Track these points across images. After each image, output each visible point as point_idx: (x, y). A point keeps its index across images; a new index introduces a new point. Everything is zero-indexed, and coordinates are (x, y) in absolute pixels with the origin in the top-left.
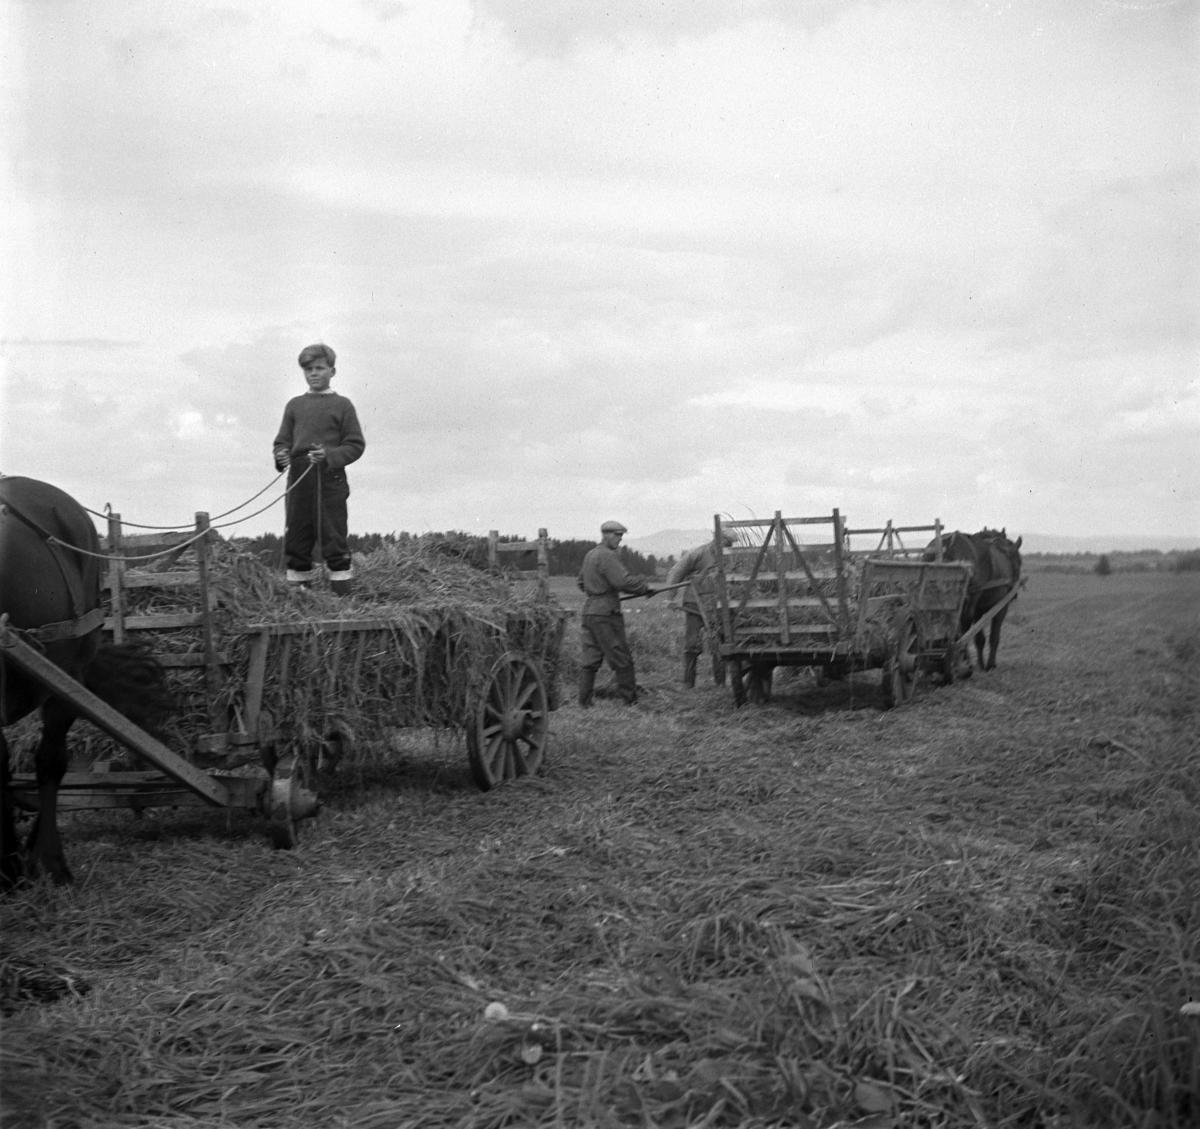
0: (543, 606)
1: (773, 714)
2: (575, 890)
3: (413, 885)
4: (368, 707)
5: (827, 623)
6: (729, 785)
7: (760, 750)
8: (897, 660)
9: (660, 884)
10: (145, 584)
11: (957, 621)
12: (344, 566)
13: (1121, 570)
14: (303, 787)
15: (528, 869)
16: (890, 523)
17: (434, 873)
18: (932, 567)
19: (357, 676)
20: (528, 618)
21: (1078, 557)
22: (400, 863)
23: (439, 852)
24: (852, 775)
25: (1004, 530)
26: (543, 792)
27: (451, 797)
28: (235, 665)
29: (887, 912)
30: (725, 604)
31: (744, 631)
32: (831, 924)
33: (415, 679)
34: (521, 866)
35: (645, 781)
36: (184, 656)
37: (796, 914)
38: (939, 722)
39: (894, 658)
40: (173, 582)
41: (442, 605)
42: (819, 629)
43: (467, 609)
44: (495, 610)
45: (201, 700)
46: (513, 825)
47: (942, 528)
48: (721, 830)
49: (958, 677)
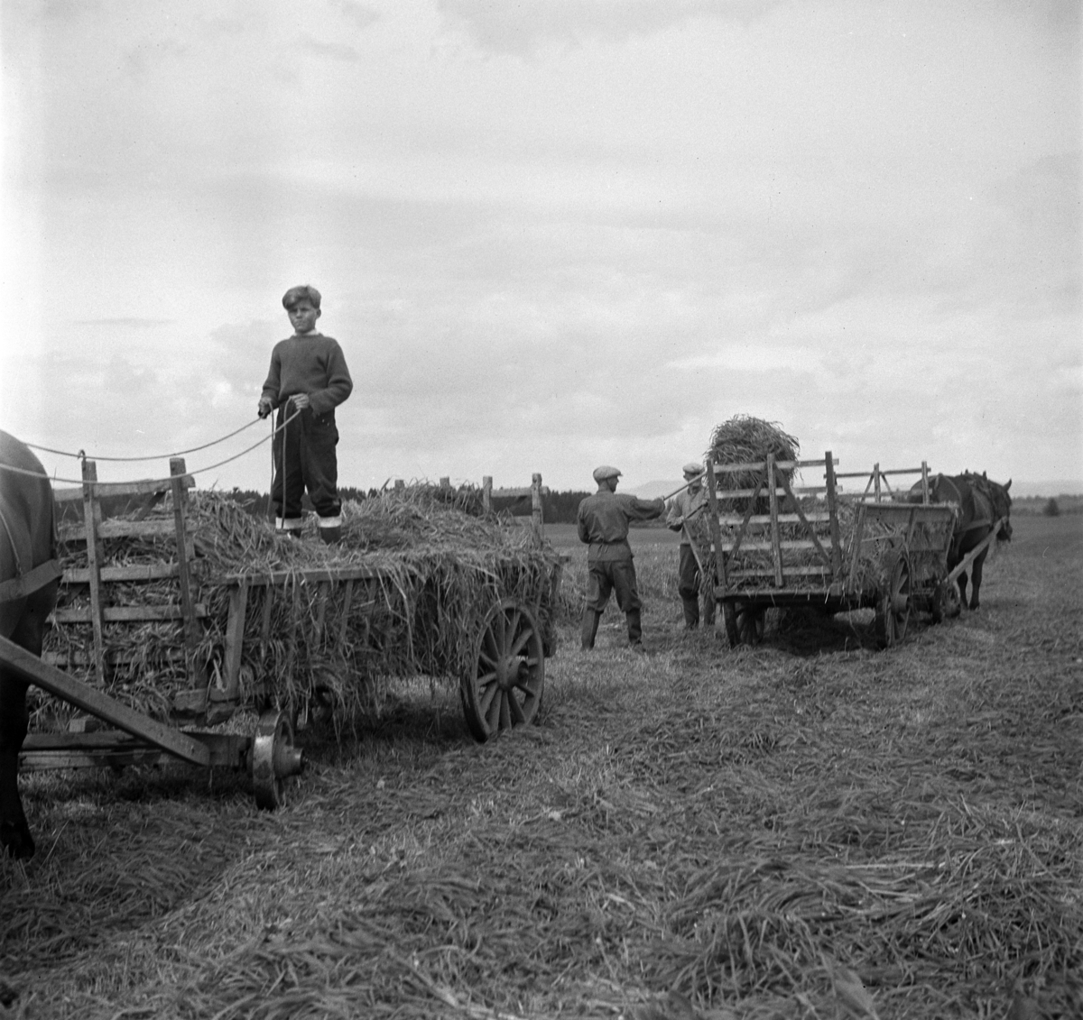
0: (538, 552)
1: (767, 656)
2: (571, 865)
3: (395, 858)
4: (356, 658)
5: (821, 564)
6: (731, 734)
7: (760, 696)
8: (889, 600)
9: (665, 857)
10: (121, 533)
11: (944, 562)
12: (334, 512)
13: (1069, 512)
14: (288, 743)
15: (521, 836)
16: (876, 467)
17: (422, 839)
18: (921, 509)
19: (345, 626)
20: (522, 564)
21: (1029, 500)
22: (385, 826)
23: (428, 813)
24: (857, 723)
25: (985, 473)
26: (540, 743)
27: (445, 750)
28: (213, 616)
29: (934, 902)
30: (719, 547)
31: (737, 574)
32: (867, 917)
33: (406, 628)
34: (514, 834)
35: (645, 731)
36: (161, 608)
37: (827, 905)
38: (937, 662)
39: (887, 598)
40: (149, 531)
41: (433, 552)
42: (814, 571)
43: (460, 556)
44: (488, 556)
45: (179, 654)
46: (508, 780)
47: (929, 470)
48: (727, 789)
49: (946, 616)
